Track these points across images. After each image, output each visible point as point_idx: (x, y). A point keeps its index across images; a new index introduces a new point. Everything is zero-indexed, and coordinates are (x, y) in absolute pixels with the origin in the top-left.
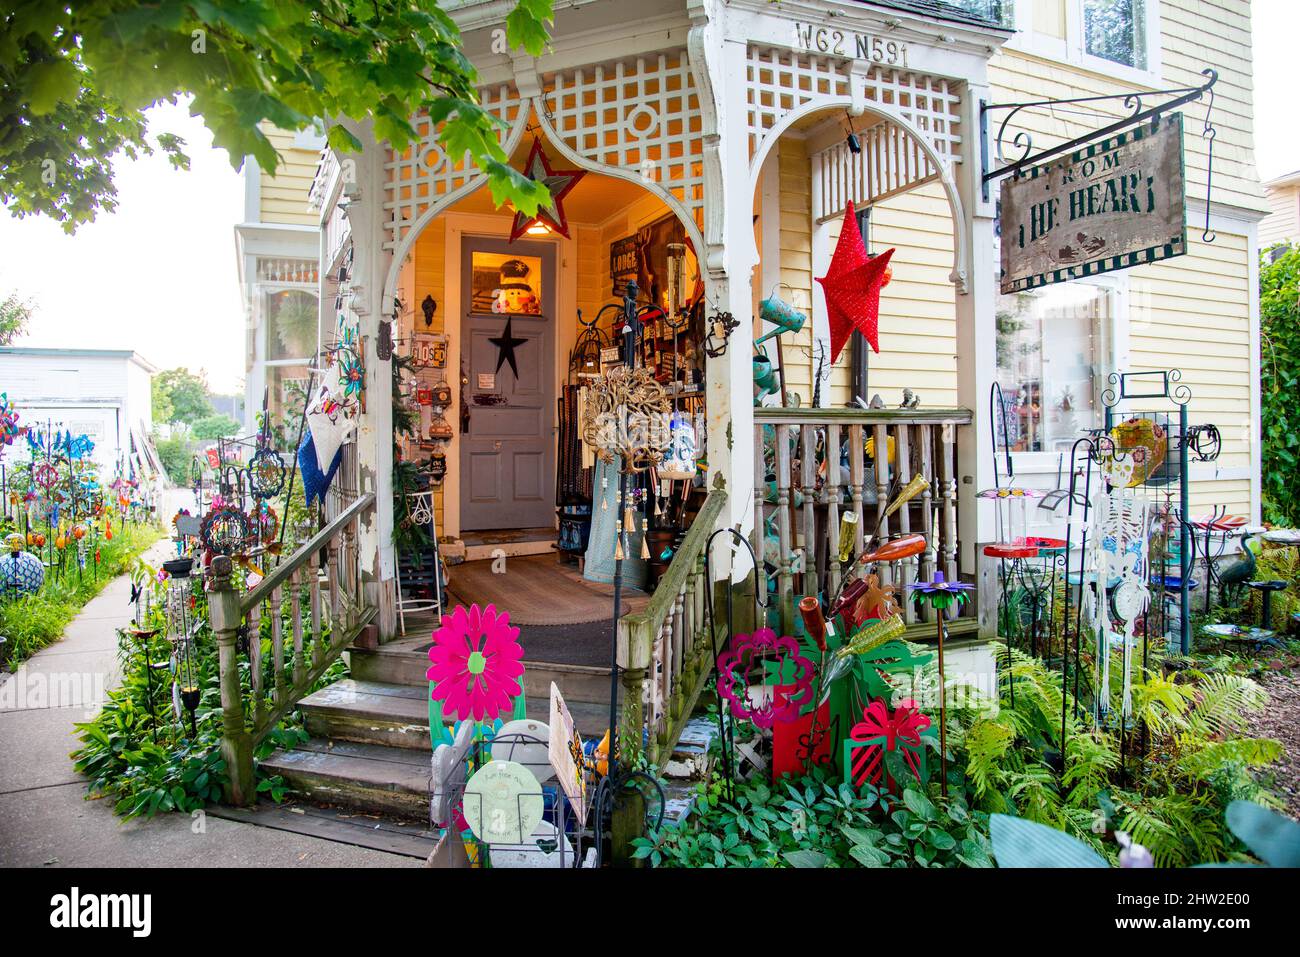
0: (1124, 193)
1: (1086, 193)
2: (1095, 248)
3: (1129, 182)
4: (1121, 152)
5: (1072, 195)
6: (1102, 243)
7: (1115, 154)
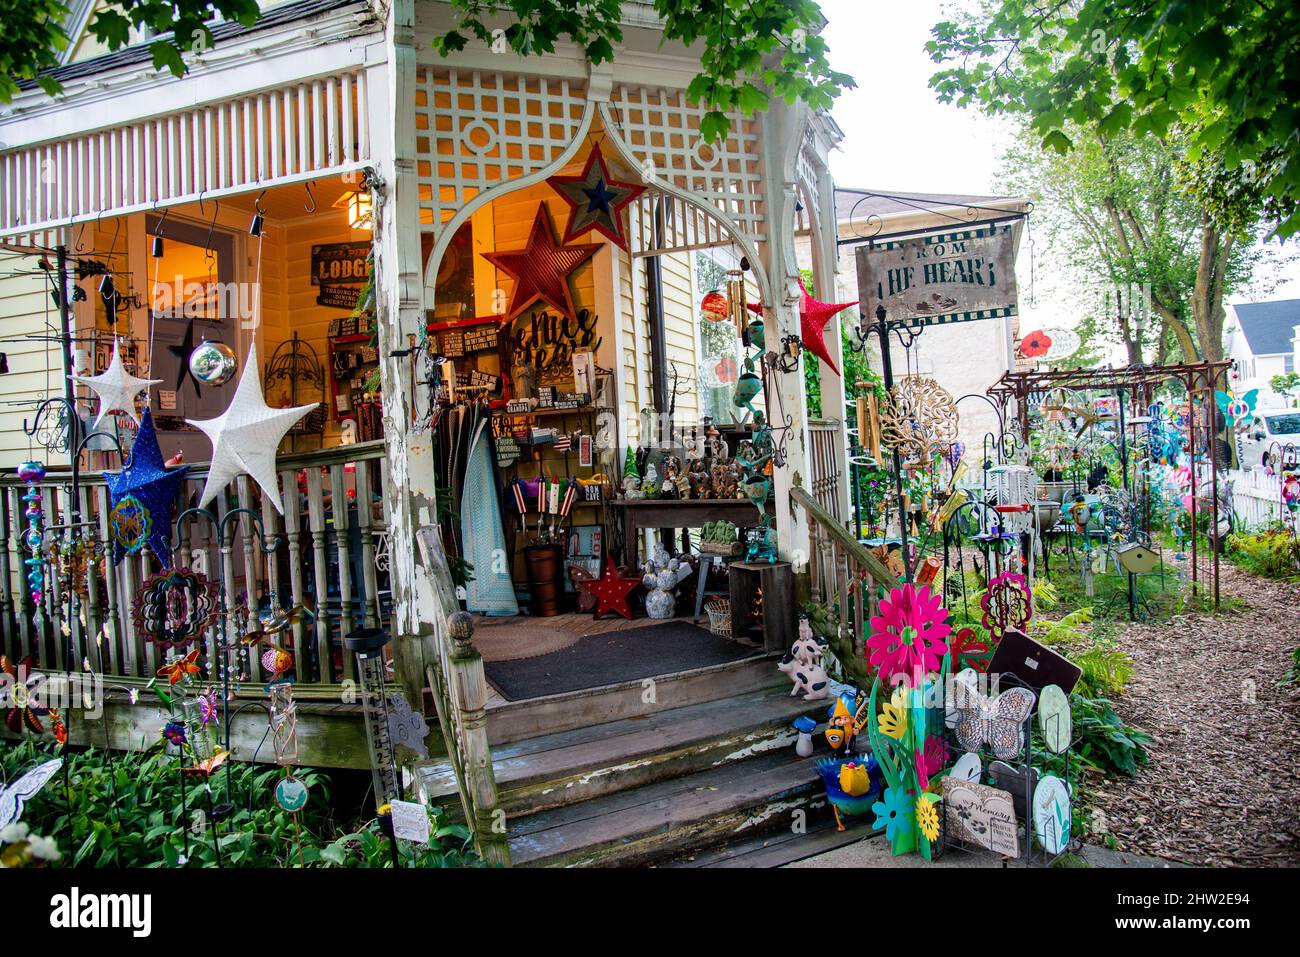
0: (970, 271)
1: (938, 267)
2: (949, 306)
3: (974, 264)
4: (966, 243)
5: (926, 267)
6: (954, 303)
7: (962, 244)
